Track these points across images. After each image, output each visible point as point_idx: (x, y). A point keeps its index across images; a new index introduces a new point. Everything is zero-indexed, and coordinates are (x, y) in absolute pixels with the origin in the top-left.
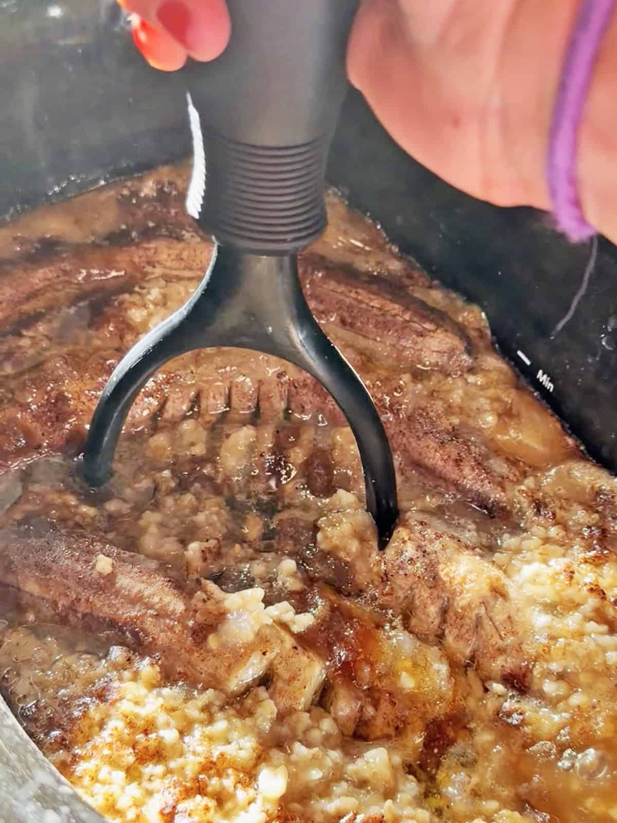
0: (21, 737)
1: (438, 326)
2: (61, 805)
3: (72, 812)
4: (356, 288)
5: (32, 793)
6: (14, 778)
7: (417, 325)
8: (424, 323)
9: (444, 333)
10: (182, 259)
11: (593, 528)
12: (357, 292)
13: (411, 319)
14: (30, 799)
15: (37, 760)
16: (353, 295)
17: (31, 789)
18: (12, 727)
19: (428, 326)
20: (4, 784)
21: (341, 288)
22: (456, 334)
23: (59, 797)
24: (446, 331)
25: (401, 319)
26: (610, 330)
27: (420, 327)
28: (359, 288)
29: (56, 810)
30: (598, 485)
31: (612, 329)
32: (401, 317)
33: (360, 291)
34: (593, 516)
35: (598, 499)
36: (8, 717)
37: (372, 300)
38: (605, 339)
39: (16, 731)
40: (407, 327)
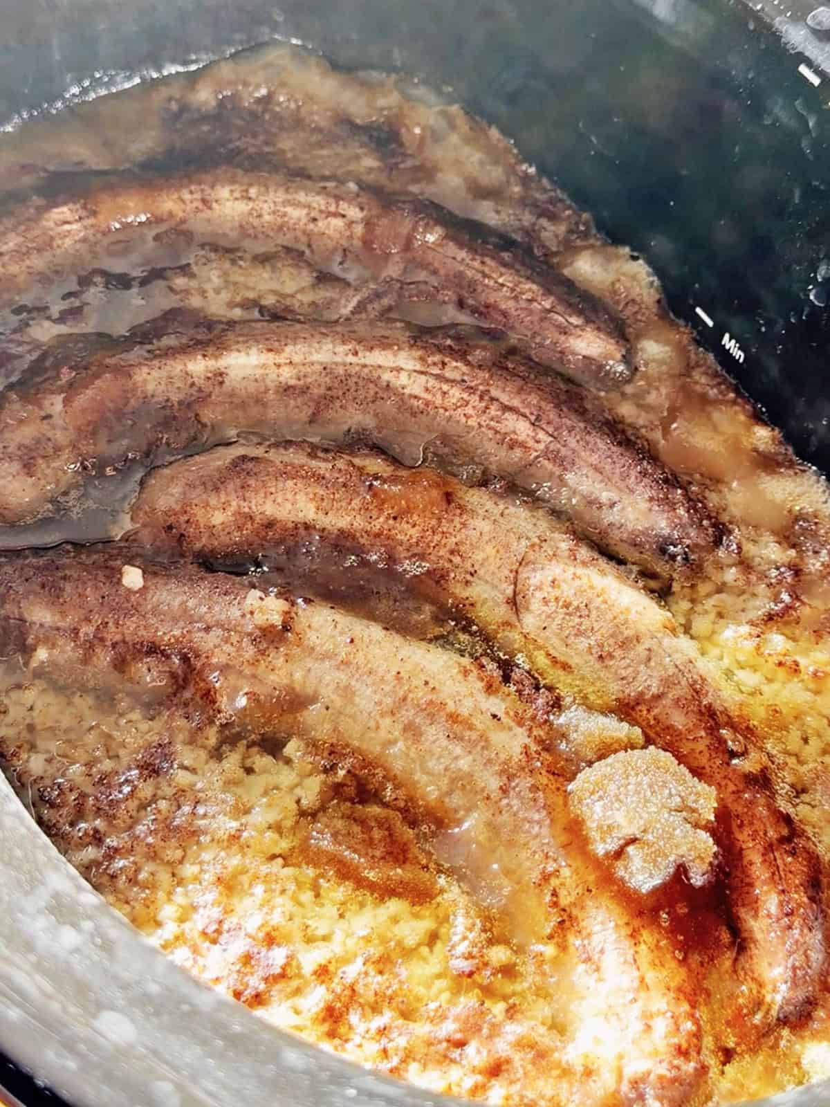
0: (28, 829)
1: (588, 321)
2: (83, 919)
3: (97, 928)
4: (483, 255)
5: (42, 904)
6: (19, 882)
7: (560, 319)
8: (570, 316)
9: (595, 332)
10: (250, 199)
11: (782, 569)
12: (483, 263)
13: (553, 307)
14: (39, 912)
15: (49, 858)
16: (476, 264)
17: (42, 897)
18: (17, 815)
19: (575, 320)
20: (5, 890)
21: (462, 254)
22: (610, 334)
23: (81, 910)
24: (599, 329)
25: (539, 307)
26: (820, 280)
27: (563, 321)
28: (487, 256)
29: (74, 925)
30: (797, 508)
31: (823, 278)
32: (540, 304)
33: (488, 260)
34: (789, 552)
35: (797, 527)
36: (10, 800)
37: (502, 275)
38: (814, 291)
39: (22, 820)
40: (546, 318)
